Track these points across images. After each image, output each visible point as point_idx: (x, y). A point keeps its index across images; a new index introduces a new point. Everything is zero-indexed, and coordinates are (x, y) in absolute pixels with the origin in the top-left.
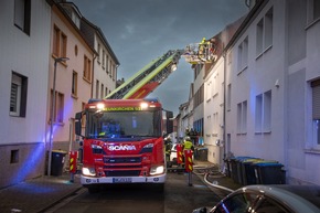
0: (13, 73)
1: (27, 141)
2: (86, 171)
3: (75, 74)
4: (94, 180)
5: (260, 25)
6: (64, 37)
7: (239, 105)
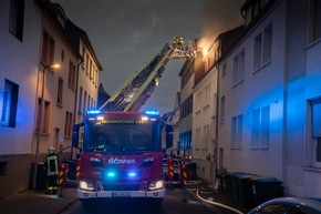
0: (7, 81)
1: (15, 153)
2: (84, 185)
3: (61, 81)
4: (92, 194)
5: (258, 39)
6: (52, 42)
7: (234, 118)
